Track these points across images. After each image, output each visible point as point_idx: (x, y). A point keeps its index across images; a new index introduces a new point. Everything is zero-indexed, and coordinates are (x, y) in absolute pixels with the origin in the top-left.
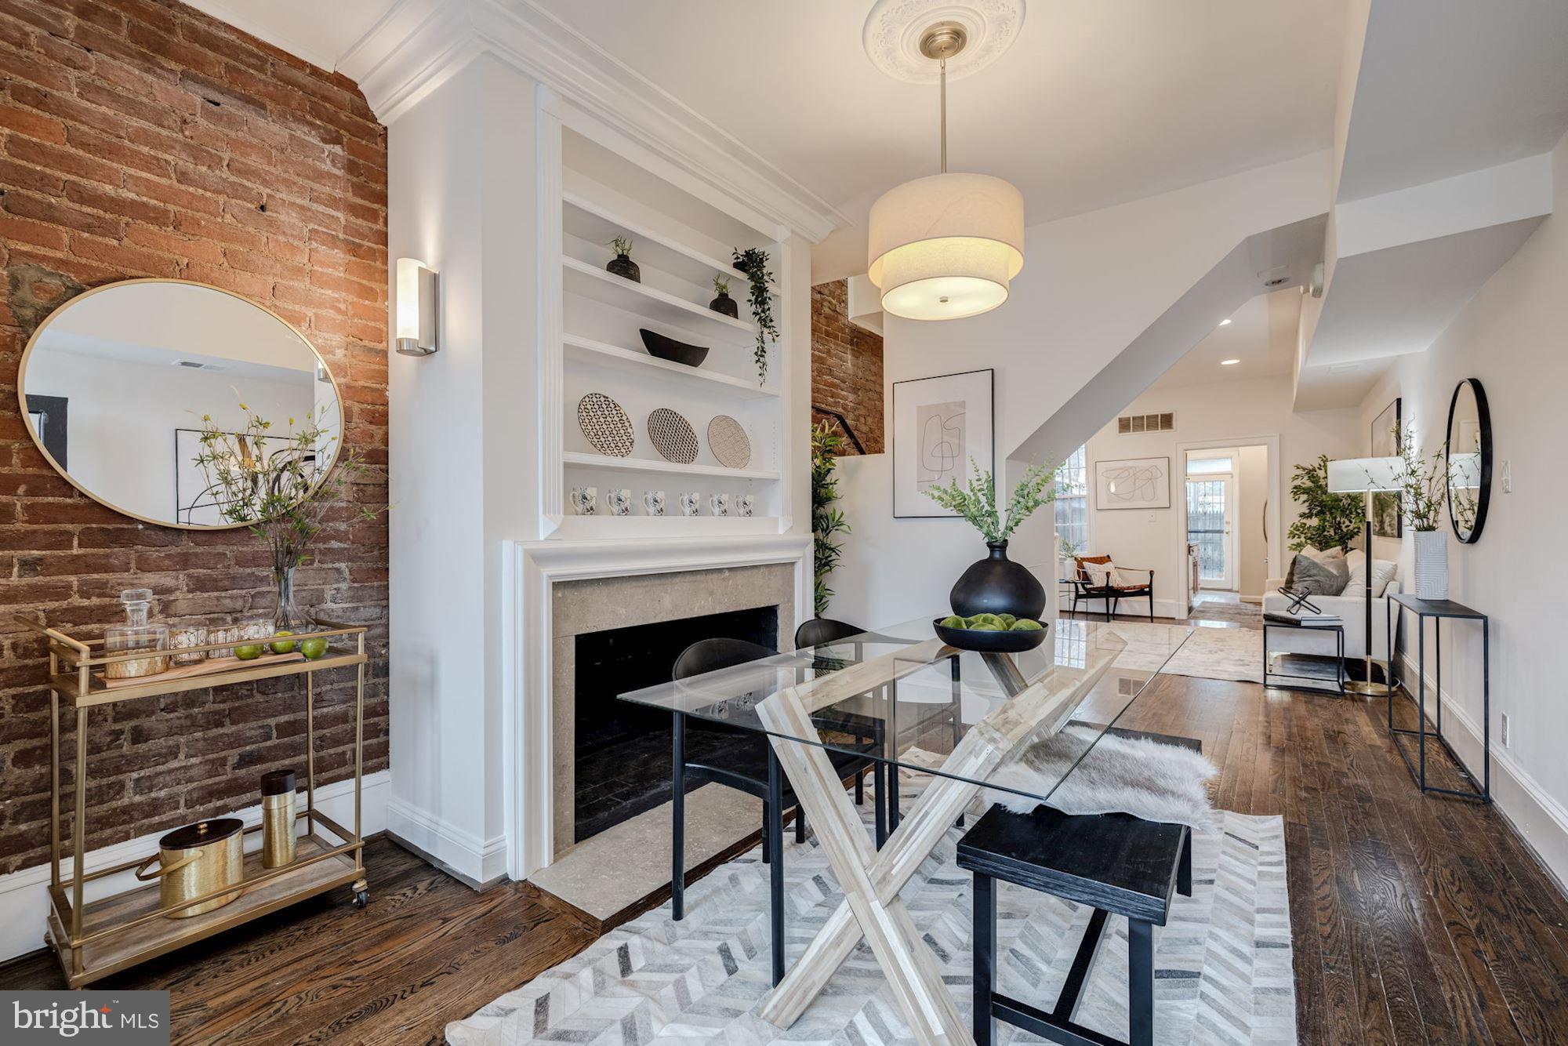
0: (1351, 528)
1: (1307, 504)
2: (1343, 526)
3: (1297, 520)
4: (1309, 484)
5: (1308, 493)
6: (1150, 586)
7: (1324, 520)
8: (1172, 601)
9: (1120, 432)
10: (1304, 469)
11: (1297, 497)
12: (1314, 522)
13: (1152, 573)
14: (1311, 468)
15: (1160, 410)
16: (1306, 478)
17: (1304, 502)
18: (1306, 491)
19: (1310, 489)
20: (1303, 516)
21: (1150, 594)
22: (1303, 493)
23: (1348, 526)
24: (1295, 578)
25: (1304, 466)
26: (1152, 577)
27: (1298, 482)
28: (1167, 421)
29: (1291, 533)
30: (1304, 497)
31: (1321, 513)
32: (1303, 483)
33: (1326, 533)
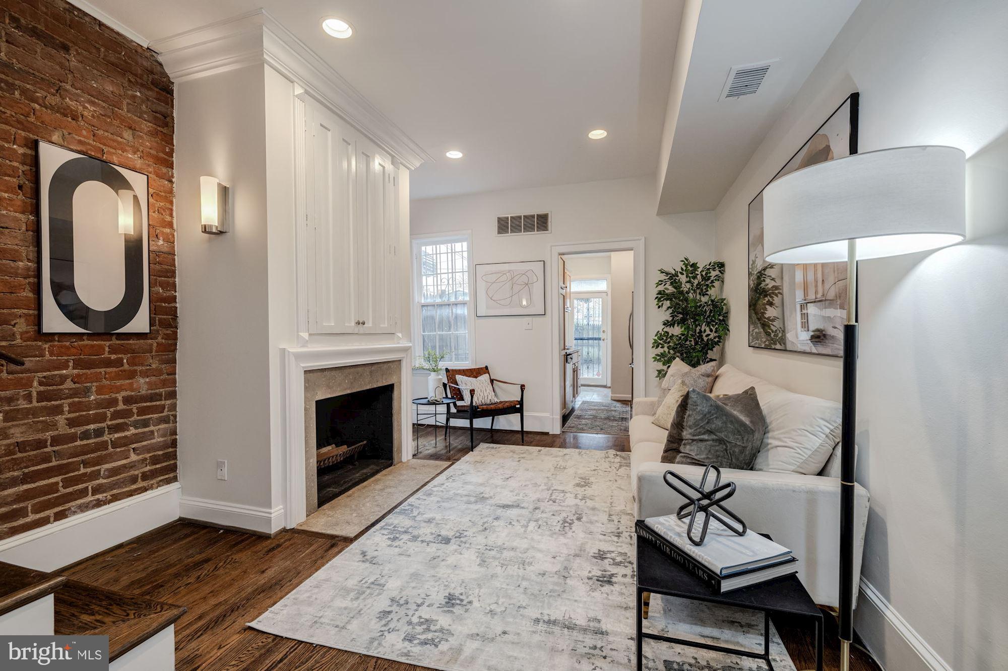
0: (712, 336)
1: (670, 311)
2: (704, 335)
3: (660, 328)
4: (671, 289)
5: (671, 300)
6: (521, 402)
7: (688, 328)
8: (547, 415)
9: (499, 233)
10: (667, 274)
11: (660, 304)
12: (677, 330)
13: (523, 387)
14: (673, 272)
15: (535, 210)
16: (668, 283)
17: (669, 308)
18: (669, 297)
19: (673, 294)
20: (666, 324)
21: (520, 411)
22: (667, 300)
23: (708, 335)
24: (686, 434)
25: (666, 269)
26: (522, 391)
27: (661, 288)
28: (541, 222)
29: (655, 341)
30: (667, 303)
31: (682, 322)
32: (666, 289)
33: (688, 343)
